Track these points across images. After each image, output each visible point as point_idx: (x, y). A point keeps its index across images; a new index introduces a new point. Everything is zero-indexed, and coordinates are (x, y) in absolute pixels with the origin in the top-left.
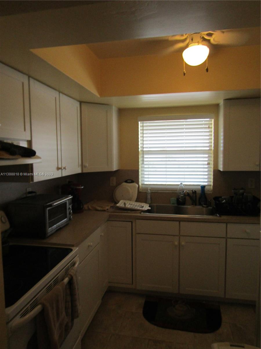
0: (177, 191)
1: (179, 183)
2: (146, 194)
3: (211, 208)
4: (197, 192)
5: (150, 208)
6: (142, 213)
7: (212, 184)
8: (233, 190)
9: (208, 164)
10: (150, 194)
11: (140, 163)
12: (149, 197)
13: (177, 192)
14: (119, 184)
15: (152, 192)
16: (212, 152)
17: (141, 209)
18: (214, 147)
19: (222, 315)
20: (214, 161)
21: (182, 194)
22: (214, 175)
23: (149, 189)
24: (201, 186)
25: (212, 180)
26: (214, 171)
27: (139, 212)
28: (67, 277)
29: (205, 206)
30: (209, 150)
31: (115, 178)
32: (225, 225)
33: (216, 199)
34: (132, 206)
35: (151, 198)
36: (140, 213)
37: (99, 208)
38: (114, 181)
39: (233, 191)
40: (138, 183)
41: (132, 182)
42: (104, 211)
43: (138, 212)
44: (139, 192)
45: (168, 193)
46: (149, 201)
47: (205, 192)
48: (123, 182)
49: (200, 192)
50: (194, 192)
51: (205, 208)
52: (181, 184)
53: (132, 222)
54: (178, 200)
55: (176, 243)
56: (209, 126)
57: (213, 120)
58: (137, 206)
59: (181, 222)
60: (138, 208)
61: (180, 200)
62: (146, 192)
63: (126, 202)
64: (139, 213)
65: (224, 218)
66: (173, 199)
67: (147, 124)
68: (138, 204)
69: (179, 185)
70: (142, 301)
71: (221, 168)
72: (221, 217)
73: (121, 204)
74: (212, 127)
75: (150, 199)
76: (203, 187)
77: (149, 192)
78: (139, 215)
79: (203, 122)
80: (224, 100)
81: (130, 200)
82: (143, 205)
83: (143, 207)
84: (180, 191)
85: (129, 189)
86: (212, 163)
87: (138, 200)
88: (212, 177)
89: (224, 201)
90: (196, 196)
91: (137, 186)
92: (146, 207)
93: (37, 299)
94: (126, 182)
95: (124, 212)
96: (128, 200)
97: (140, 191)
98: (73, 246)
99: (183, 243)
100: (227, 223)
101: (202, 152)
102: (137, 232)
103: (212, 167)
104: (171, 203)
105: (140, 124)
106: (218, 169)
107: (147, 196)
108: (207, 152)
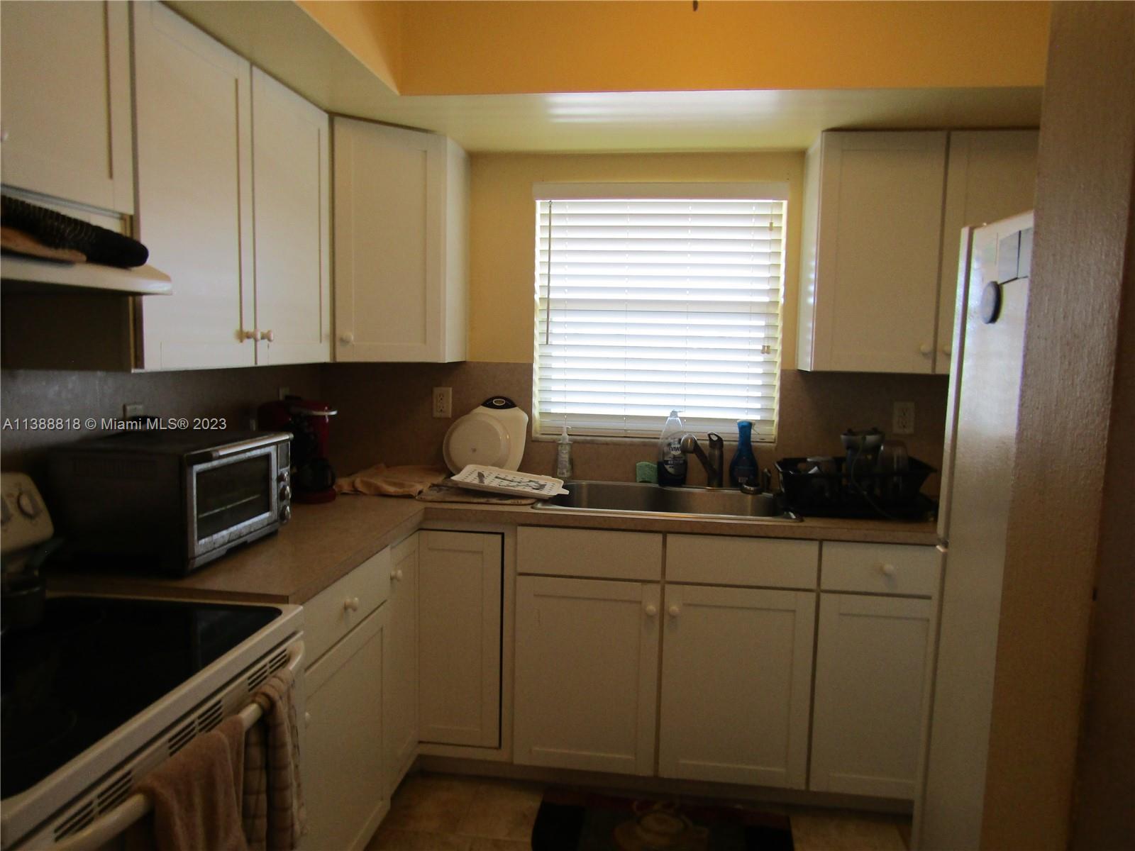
0: (659, 438)
1: (666, 413)
2: (555, 445)
3: (771, 495)
4: (725, 441)
5: (567, 492)
6: (539, 505)
7: (776, 418)
8: (845, 434)
9: (766, 350)
10: (568, 448)
11: (538, 340)
12: (565, 456)
13: (660, 441)
14: (463, 410)
15: (575, 442)
16: (779, 311)
17: (536, 492)
18: (786, 295)
20: (784, 340)
21: (676, 448)
22: (783, 388)
23: (565, 431)
24: (739, 424)
25: (776, 406)
26: (784, 374)
27: (529, 501)
28: (253, 702)
29: (752, 489)
30: (768, 303)
31: (451, 389)
32: (814, 547)
33: (787, 463)
34: (505, 483)
35: (571, 461)
36: (532, 505)
37: (391, 489)
38: (445, 399)
39: (843, 437)
40: (528, 408)
41: (509, 404)
42: (409, 497)
43: (524, 502)
44: (531, 441)
45: (632, 444)
46: (565, 471)
47: (752, 443)
48: (478, 406)
49: (737, 443)
50: (717, 443)
51: (750, 497)
52: (674, 414)
53: (503, 534)
54: (661, 466)
55: (652, 608)
56: (771, 224)
57: (785, 203)
58: (525, 483)
59: (670, 538)
60: (528, 490)
61: (667, 467)
62: (554, 442)
63: (486, 470)
64: (529, 504)
65: (813, 524)
66: (646, 467)
67: (564, 207)
68: (526, 477)
69: (667, 418)
70: (530, 804)
71: (806, 363)
72: (802, 521)
73: (467, 476)
74: (780, 228)
75: (568, 465)
76: (746, 428)
77: (564, 439)
78: (528, 510)
79: (754, 211)
80: (823, 131)
81: (500, 464)
82: (542, 482)
83: (542, 487)
84: (670, 437)
85: (498, 428)
86: (778, 347)
87: (526, 466)
88: (776, 395)
89: (816, 468)
90: (721, 456)
91: (526, 417)
92: (554, 487)
93: (129, 773)
94: (488, 404)
95: (476, 500)
96: (494, 465)
97: (536, 434)
98: (284, 599)
99: (674, 608)
100: (821, 541)
101: (747, 309)
102: (520, 570)
103: (778, 359)
104: (639, 479)
105: (540, 207)
106: (796, 368)
107: (557, 454)
108: (764, 309)
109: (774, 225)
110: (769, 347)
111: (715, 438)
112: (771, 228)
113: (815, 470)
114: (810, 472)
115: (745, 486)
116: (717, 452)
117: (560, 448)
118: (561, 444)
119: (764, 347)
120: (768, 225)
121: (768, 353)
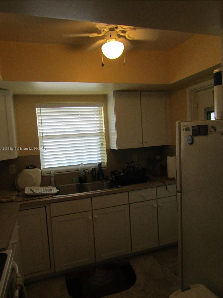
0: (78, 170)
1: (80, 164)
2: (50, 177)
3: (109, 181)
4: (96, 169)
5: (58, 190)
6: (54, 196)
7: (106, 161)
8: (126, 164)
9: (102, 145)
10: (53, 177)
12: (53, 180)
13: (79, 171)
14: (20, 171)
15: (55, 175)
16: (104, 134)
17: (50, 192)
18: (105, 130)
19: (134, 268)
20: (106, 142)
21: (84, 173)
22: (107, 154)
23: (52, 172)
24: (98, 164)
25: (106, 158)
26: (107, 150)
27: (51, 196)
29: (104, 180)
30: (100, 133)
31: (14, 165)
32: (127, 193)
33: (113, 173)
34: (42, 191)
35: (55, 181)
36: (52, 196)
37: (5, 200)
38: (13, 168)
40: (40, 168)
41: (34, 167)
42: (11, 201)
43: (49, 196)
44: (42, 177)
45: (70, 173)
47: (102, 168)
48: (24, 169)
49: (98, 169)
50: (94, 170)
51: (105, 182)
52: (82, 164)
53: (45, 207)
54: (80, 178)
55: (90, 218)
57: (102, 108)
58: (45, 190)
59: (93, 199)
60: (48, 192)
61: (82, 178)
63: (32, 188)
64: (51, 197)
65: (125, 187)
66: (76, 179)
67: (44, 110)
68: (45, 188)
69: (80, 165)
70: (63, 281)
71: (114, 146)
72: (123, 187)
73: (28, 191)
75: (54, 182)
76: (100, 165)
77: (52, 175)
78: (51, 198)
79: (95, 110)
80: (113, 91)
82: (52, 189)
84: (82, 170)
85: (32, 174)
87: (42, 185)
91: (40, 170)
92: (55, 190)
94: (28, 168)
95: (35, 198)
96: (34, 186)
97: (42, 175)
99: (96, 216)
101: (96, 134)
102: (52, 216)
103: (105, 146)
104: (74, 182)
105: (37, 110)
106: (110, 148)
107: (50, 179)
108: (100, 134)
109: (101, 113)
110: (102, 144)
111: (94, 169)
112: (100, 114)
113: (122, 174)
114: (121, 175)
115: (103, 180)
116: (94, 173)
117: (51, 177)
118: (51, 176)
119: (101, 144)
120: (99, 113)
121: (103, 145)
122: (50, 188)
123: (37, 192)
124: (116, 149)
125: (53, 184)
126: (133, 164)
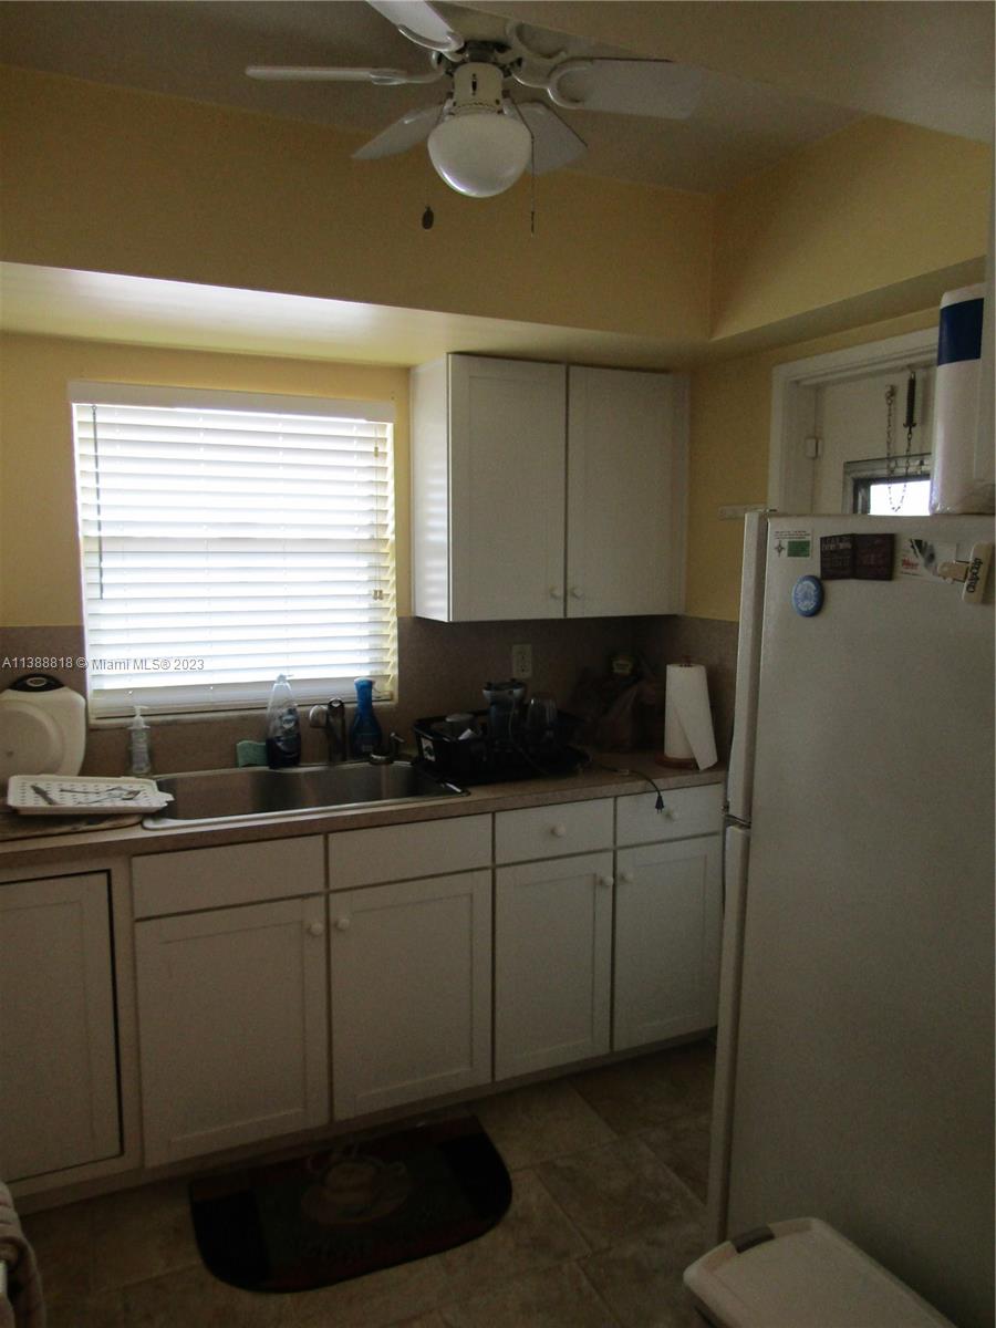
0: (265, 708)
1: (272, 676)
2: (125, 733)
3: (406, 764)
4: (347, 706)
5: (170, 797)
6: (149, 824)
7: (393, 672)
9: (379, 595)
10: (144, 735)
11: (88, 593)
12: (141, 746)
13: (268, 711)
15: (151, 724)
16: (389, 549)
17: (131, 804)
18: (397, 531)
20: (398, 584)
21: (288, 721)
22: (401, 638)
23: (138, 713)
24: (357, 684)
25: (392, 659)
26: (401, 623)
27: (134, 820)
29: (383, 758)
30: (372, 540)
32: (484, 821)
33: (424, 725)
34: (93, 797)
35: (151, 753)
36: (141, 824)
40: (80, 687)
41: (52, 683)
43: (126, 821)
44: (91, 731)
45: (227, 721)
47: (374, 704)
48: (4, 689)
49: (356, 705)
50: (336, 710)
51: (384, 767)
52: (282, 678)
53: (108, 872)
54: (271, 744)
55: (317, 926)
56: (376, 448)
57: (390, 426)
58: (100, 793)
59: (331, 839)
60: (120, 804)
61: (280, 744)
62: (122, 728)
63: (43, 781)
64: (137, 824)
65: (478, 795)
66: (248, 745)
67: (110, 414)
68: (103, 783)
69: (274, 682)
71: (437, 607)
72: (469, 794)
73: (21, 797)
74: (386, 454)
75: (146, 756)
76: (366, 688)
77: (138, 723)
78: (138, 834)
79: (353, 432)
80: (448, 354)
82: (136, 788)
83: (135, 795)
84: (280, 707)
85: (40, 716)
86: (390, 591)
87: (89, 768)
88: (393, 646)
89: (469, 732)
90: (344, 721)
91: (83, 700)
94: (20, 685)
95: (57, 830)
96: (48, 771)
97: (93, 721)
99: (344, 921)
100: (494, 813)
101: (353, 548)
102: (138, 916)
103: (393, 605)
104: (241, 761)
105: (80, 413)
106: (413, 615)
107: (130, 743)
108: (370, 547)
109: (379, 450)
110: (381, 592)
111: (336, 705)
112: (376, 454)
113: (467, 733)
114: (461, 738)
115: (375, 757)
116: (339, 721)
117: (133, 735)
118: (135, 730)
119: (376, 592)
120: (373, 450)
121: (381, 598)
122: (129, 783)
123: (68, 802)
124: (443, 617)
125: (143, 765)
126: (517, 692)
